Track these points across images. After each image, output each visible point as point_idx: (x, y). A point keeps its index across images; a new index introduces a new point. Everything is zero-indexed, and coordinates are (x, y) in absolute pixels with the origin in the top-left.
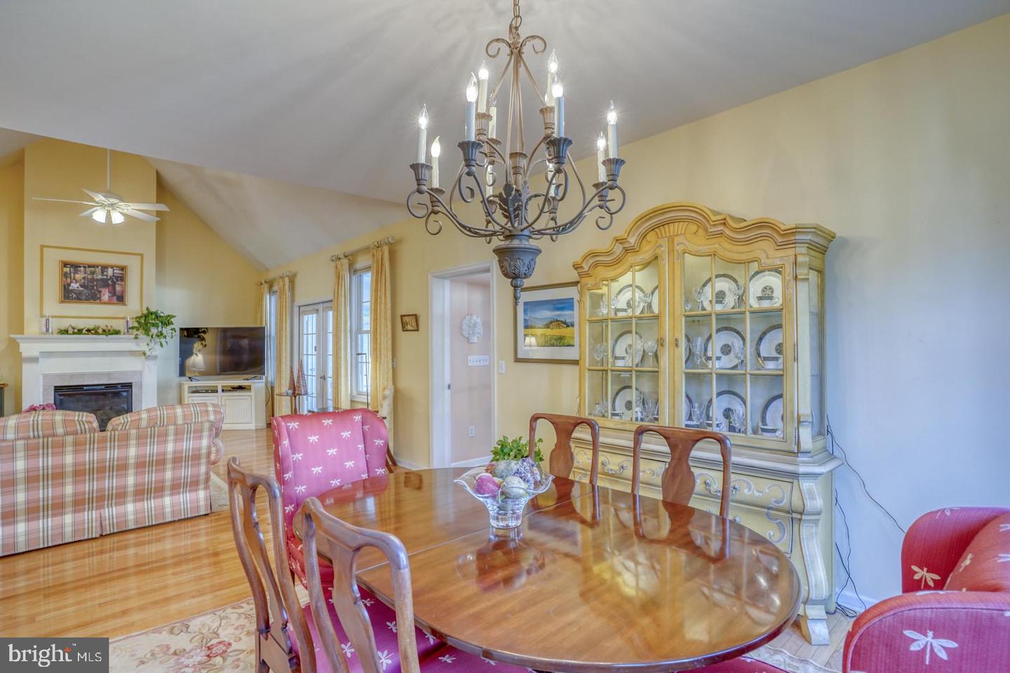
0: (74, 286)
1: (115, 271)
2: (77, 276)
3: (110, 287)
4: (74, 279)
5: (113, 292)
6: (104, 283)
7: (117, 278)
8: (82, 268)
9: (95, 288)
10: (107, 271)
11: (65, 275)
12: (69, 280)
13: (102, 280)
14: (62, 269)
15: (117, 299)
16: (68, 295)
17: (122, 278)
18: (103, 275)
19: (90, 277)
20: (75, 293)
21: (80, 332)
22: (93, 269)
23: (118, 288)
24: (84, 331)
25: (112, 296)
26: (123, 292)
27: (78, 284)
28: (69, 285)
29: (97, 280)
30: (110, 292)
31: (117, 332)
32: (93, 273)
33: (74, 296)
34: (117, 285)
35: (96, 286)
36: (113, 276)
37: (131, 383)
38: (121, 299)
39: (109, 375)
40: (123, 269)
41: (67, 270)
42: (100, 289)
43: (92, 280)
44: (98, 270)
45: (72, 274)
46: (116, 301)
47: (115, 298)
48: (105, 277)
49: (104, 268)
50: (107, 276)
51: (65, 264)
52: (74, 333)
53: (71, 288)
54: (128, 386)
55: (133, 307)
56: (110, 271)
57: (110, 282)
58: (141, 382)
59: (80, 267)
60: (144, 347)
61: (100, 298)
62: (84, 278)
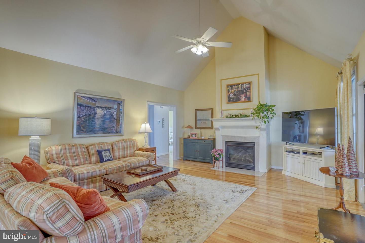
0: (231, 95)
1: (247, 85)
2: (232, 90)
3: (245, 94)
4: (231, 92)
5: (246, 96)
6: (242, 92)
7: (247, 88)
8: (234, 86)
9: (239, 95)
10: (243, 86)
11: (228, 91)
12: (229, 93)
13: (241, 90)
14: (227, 88)
15: (248, 99)
16: (230, 100)
17: (249, 88)
18: (242, 88)
19: (237, 90)
20: (232, 99)
21: (236, 116)
22: (238, 86)
23: (248, 94)
24: (234, 116)
25: (246, 98)
26: (250, 95)
27: (233, 94)
28: (229, 95)
29: (240, 91)
30: (245, 96)
31: (249, 116)
32: (238, 88)
33: (232, 100)
34: (247, 92)
35: (239, 94)
36: (246, 88)
37: (255, 143)
38: (249, 99)
39: (245, 137)
40: (250, 83)
41: (229, 88)
42: (241, 95)
43: (238, 92)
44: (240, 86)
45: (230, 90)
46: (247, 101)
47: (247, 99)
48: (242, 89)
49: (242, 84)
50: (243, 88)
51: (228, 86)
52: (230, 117)
53: (230, 96)
54: (254, 144)
55: (255, 103)
56: (244, 85)
57: (244, 91)
58: (259, 142)
59: (233, 86)
60: (258, 124)
61: (241, 100)
62: (235, 91)
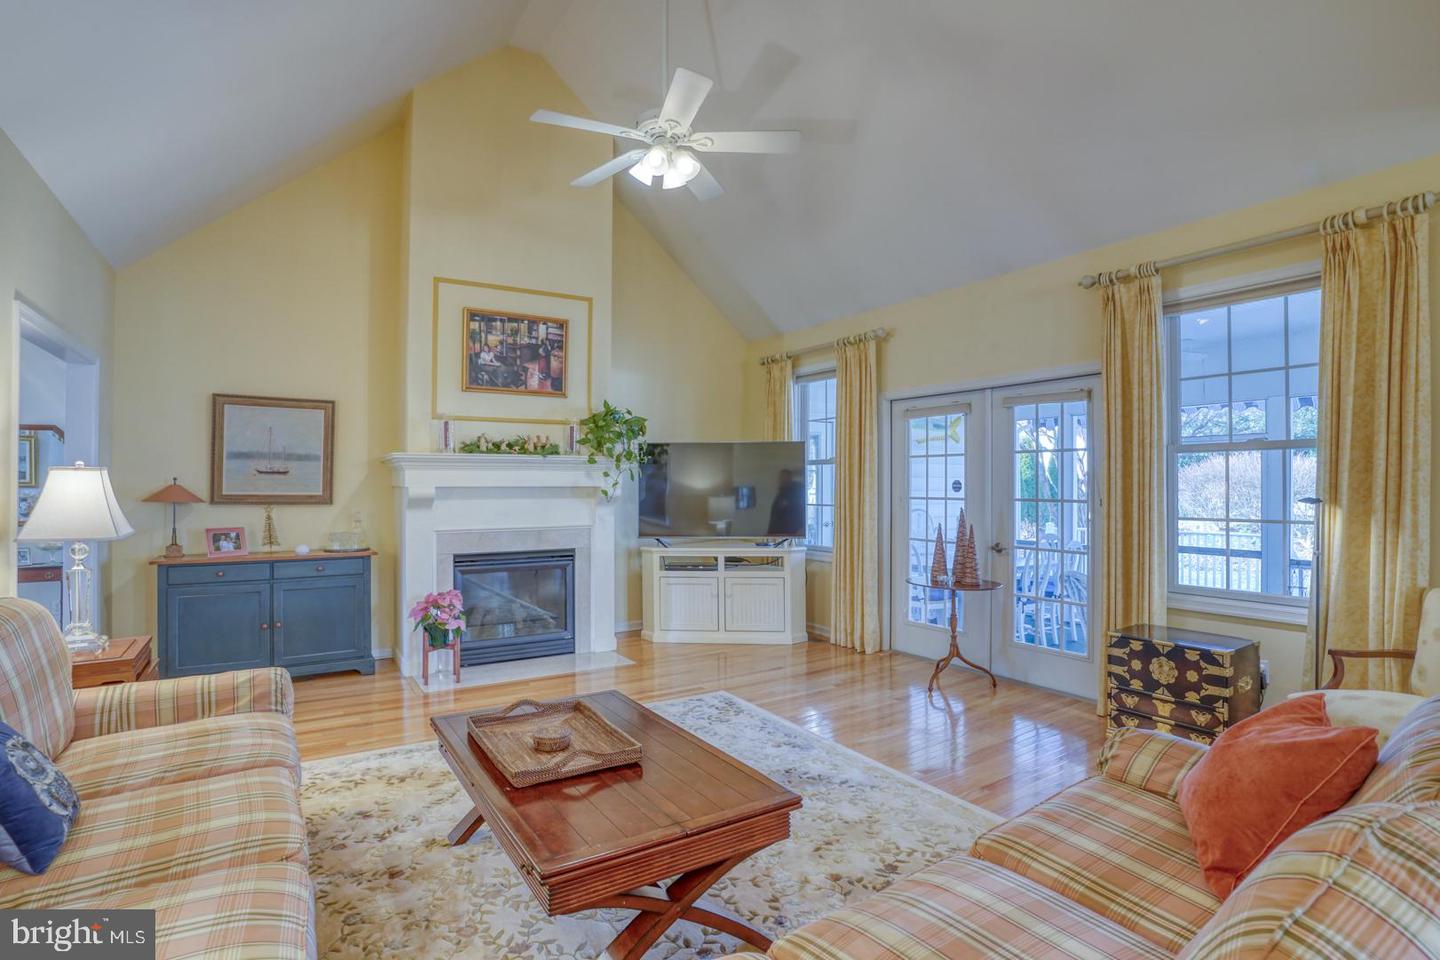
0: (486, 357)
1: (550, 330)
2: (490, 337)
3: (543, 362)
4: (486, 344)
5: (546, 371)
6: (533, 352)
7: (552, 342)
8: (499, 323)
9: (518, 362)
10: (537, 330)
11: (473, 336)
12: (477, 346)
13: (529, 346)
14: (468, 325)
15: (553, 385)
16: (477, 377)
17: (559, 344)
18: (530, 338)
19: (510, 340)
20: (487, 372)
21: (497, 447)
22: (516, 325)
23: (554, 363)
24: (504, 447)
25: (545, 378)
26: (562, 372)
27: (492, 354)
28: (478, 355)
29: (522, 347)
30: (541, 371)
31: (555, 451)
32: (515, 332)
33: (486, 377)
34: (552, 358)
35: (520, 357)
36: (547, 339)
37: (573, 550)
38: (556, 384)
39: (539, 533)
40: (562, 325)
41: (475, 325)
42: (526, 365)
43: (514, 347)
44: (524, 326)
45: (483, 335)
46: (550, 390)
47: (549, 382)
48: (534, 341)
49: (533, 322)
50: (537, 338)
51: (473, 315)
52: (489, 451)
53: (481, 361)
54: (569, 555)
55: (577, 403)
56: (542, 328)
57: (541, 351)
58: (590, 549)
59: (495, 320)
60: (601, 483)
61: (525, 383)
62: (501, 343)
